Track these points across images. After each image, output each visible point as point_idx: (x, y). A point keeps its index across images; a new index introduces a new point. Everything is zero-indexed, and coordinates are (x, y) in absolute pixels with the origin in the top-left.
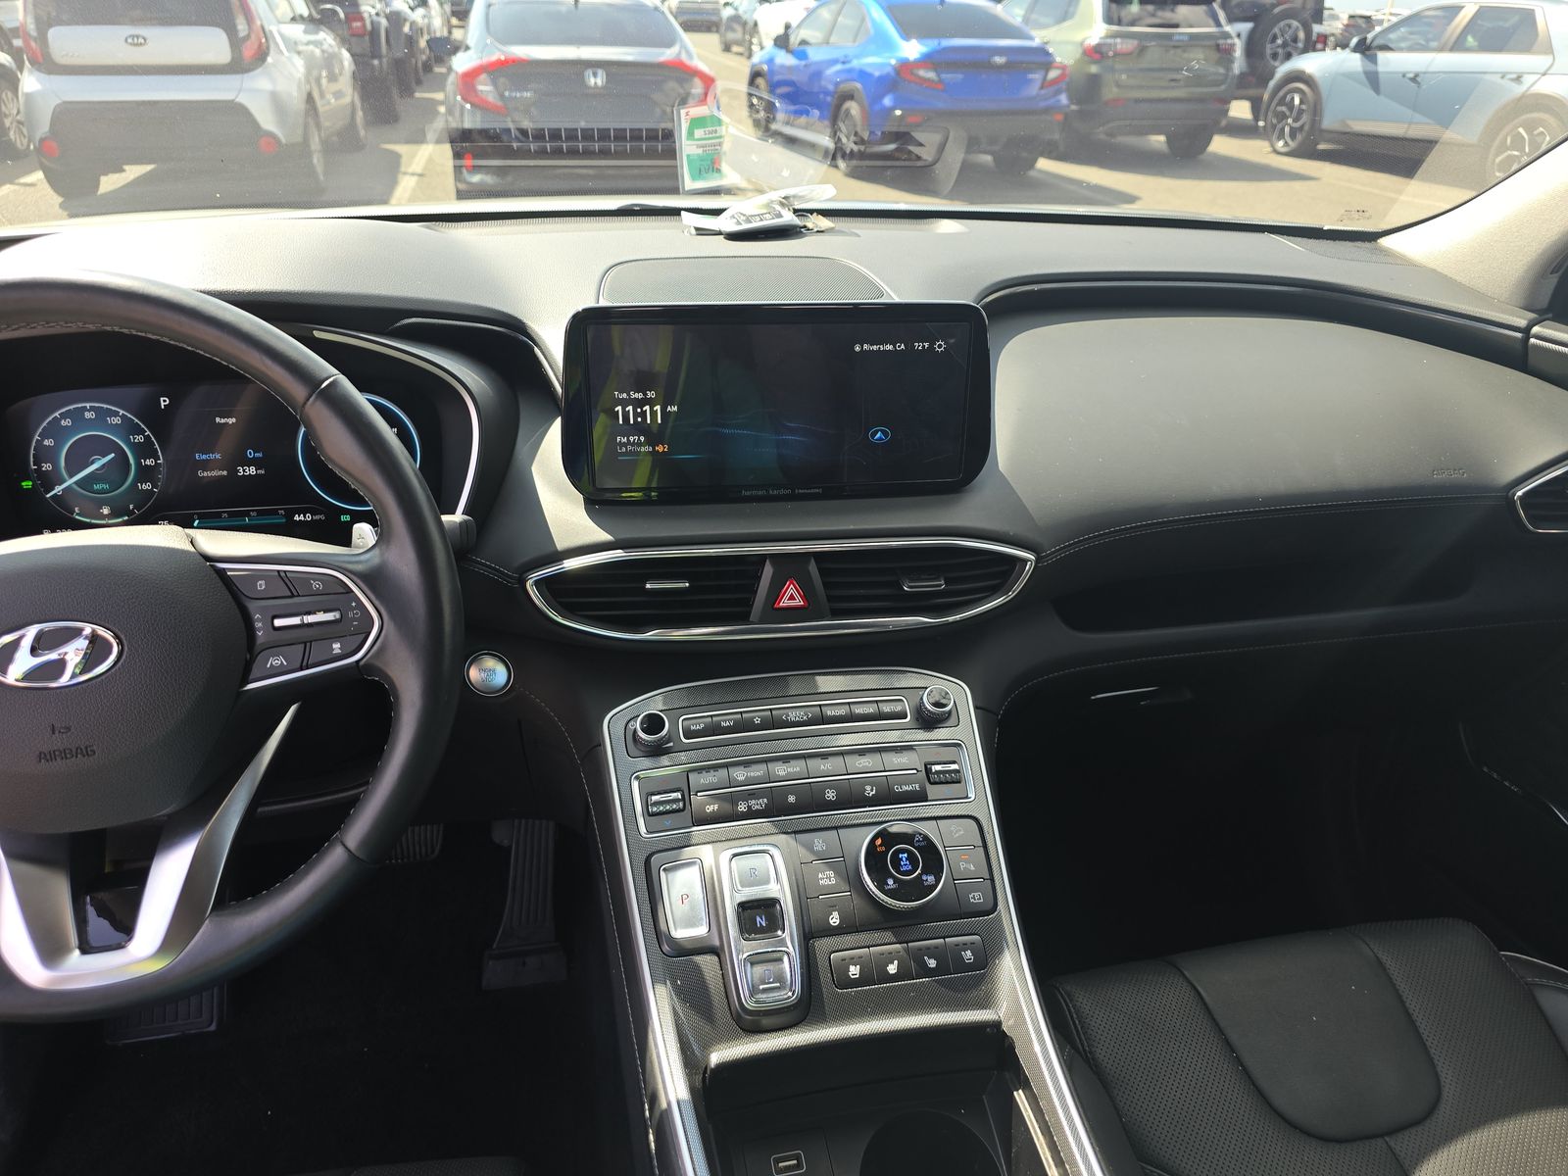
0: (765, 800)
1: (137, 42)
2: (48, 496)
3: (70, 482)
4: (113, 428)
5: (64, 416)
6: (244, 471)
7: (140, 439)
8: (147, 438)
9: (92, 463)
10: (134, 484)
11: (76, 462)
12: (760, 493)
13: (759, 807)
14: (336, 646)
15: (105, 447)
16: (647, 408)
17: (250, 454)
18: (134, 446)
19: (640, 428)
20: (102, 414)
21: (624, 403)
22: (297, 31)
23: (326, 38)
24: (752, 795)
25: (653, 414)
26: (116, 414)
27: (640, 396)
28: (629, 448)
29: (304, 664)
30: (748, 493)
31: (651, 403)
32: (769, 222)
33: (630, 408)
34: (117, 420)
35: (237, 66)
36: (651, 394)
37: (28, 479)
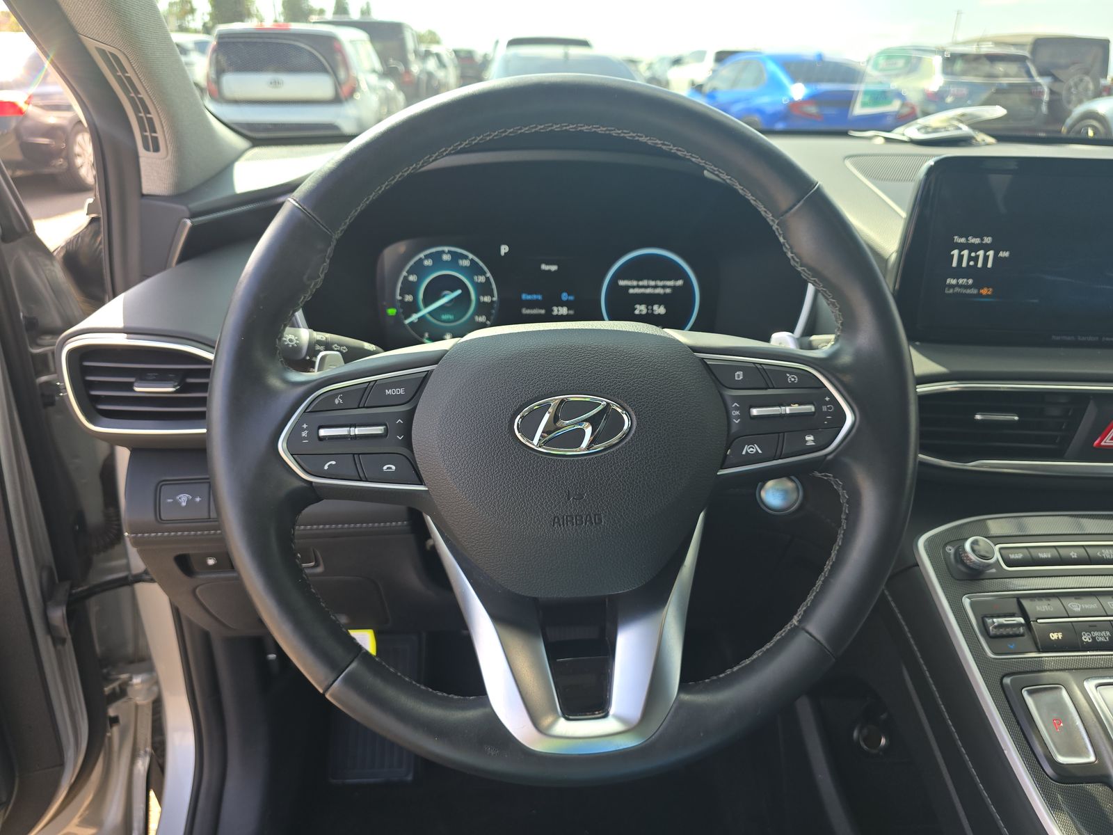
0: (1108, 633)
1: (275, 84)
2: (407, 322)
3: (425, 311)
4: (462, 269)
5: (427, 257)
6: (558, 311)
7: (481, 279)
8: (488, 279)
9: (444, 296)
10: (472, 317)
11: (431, 296)
12: (1069, 338)
13: (1103, 640)
14: (810, 439)
15: (453, 283)
16: (981, 253)
17: (565, 296)
18: (476, 285)
19: (969, 272)
20: (456, 257)
21: (961, 247)
22: (374, 79)
23: (390, 85)
24: (1092, 627)
25: (986, 258)
26: (466, 257)
27: (977, 241)
28: (957, 290)
29: (778, 452)
30: (1058, 338)
31: (986, 248)
32: (952, 133)
33: (965, 253)
34: (466, 263)
35: (337, 100)
36: (988, 240)
37: (393, 306)
